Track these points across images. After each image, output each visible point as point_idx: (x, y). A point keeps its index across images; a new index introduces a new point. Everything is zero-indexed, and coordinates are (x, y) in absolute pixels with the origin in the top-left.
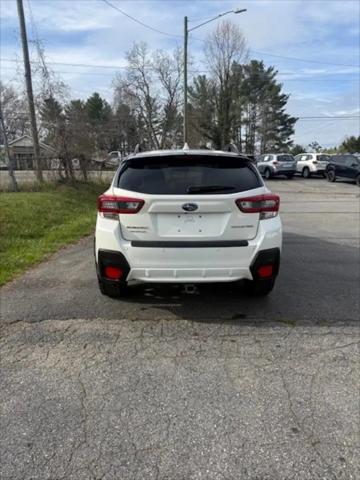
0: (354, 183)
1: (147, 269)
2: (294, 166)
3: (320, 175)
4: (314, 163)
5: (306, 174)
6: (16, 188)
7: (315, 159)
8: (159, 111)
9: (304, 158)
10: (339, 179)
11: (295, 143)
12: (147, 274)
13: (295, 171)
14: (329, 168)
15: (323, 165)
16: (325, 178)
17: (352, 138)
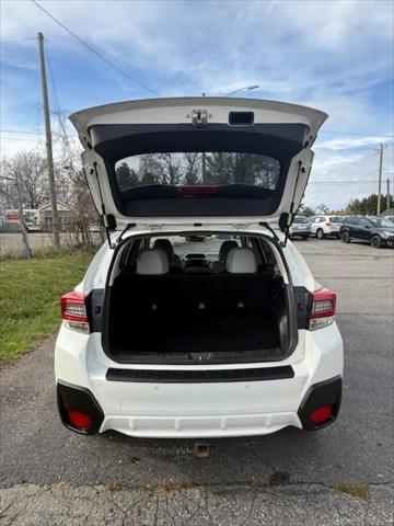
0: (369, 244)
1: (131, 418)
2: (309, 228)
3: (334, 236)
4: (328, 224)
5: (320, 235)
6: (29, 255)
7: (328, 221)
8: (181, 178)
9: (317, 220)
10: (354, 240)
11: (305, 206)
12: (131, 425)
13: (310, 233)
14: (343, 230)
15: (337, 227)
16: (339, 238)
17: (357, 201)
